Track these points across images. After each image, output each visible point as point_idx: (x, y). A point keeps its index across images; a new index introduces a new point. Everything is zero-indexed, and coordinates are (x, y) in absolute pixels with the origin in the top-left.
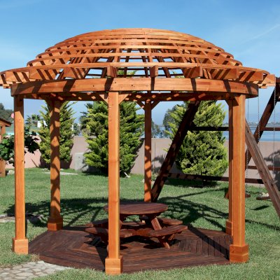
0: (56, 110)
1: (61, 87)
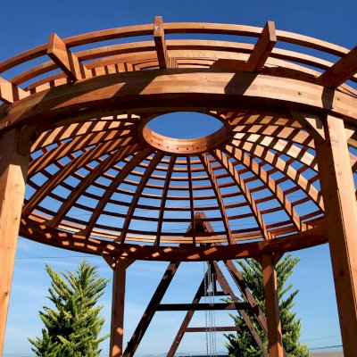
1: (218, 84)
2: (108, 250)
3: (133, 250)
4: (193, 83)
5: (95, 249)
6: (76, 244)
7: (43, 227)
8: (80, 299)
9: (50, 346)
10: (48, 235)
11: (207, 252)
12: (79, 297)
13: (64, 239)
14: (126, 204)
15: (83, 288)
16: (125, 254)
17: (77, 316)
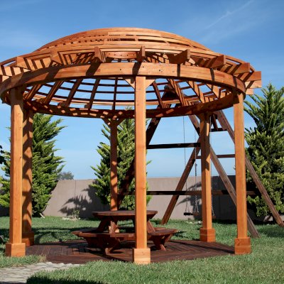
0: (31, 120)
1: (83, 71)
2: (104, 115)
3: (120, 113)
4: (74, 72)
5: (95, 115)
6: (82, 114)
7: (59, 107)
8: (126, 136)
9: (107, 171)
10: (63, 111)
11: (167, 112)
12: (125, 134)
13: (74, 112)
14: (112, 85)
15: (127, 127)
16: (115, 117)
17: (123, 149)
